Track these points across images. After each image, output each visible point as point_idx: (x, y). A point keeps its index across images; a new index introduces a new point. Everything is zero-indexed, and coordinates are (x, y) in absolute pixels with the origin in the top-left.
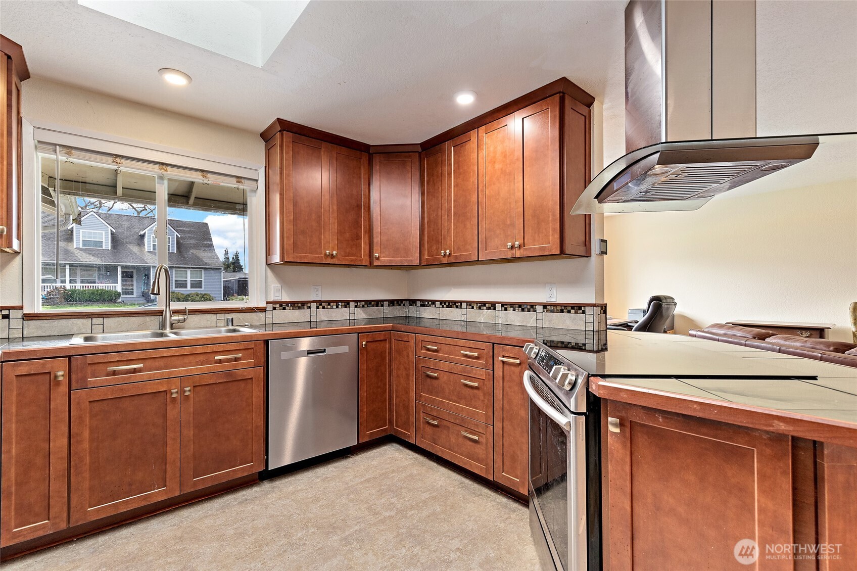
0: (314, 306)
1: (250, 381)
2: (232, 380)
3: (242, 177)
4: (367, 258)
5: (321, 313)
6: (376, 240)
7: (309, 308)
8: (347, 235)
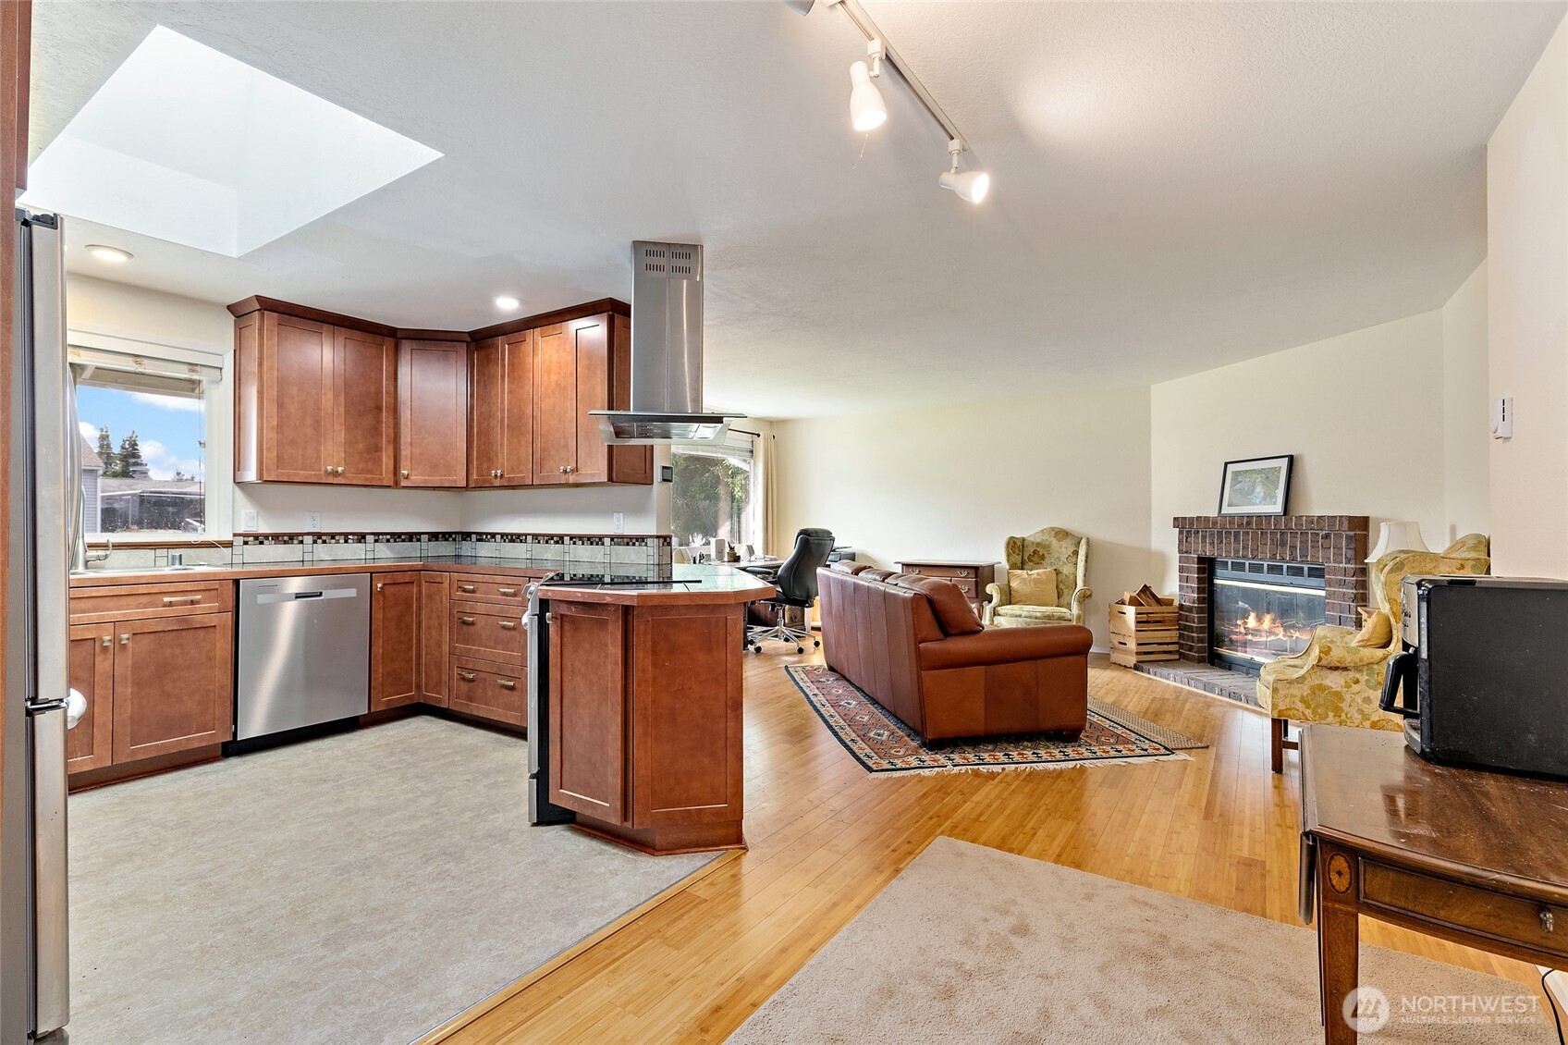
0: (308, 539)
1: (212, 629)
2: (186, 628)
3: (197, 365)
4: (391, 476)
5: (320, 549)
6: (405, 452)
7: (302, 542)
8: (361, 446)
